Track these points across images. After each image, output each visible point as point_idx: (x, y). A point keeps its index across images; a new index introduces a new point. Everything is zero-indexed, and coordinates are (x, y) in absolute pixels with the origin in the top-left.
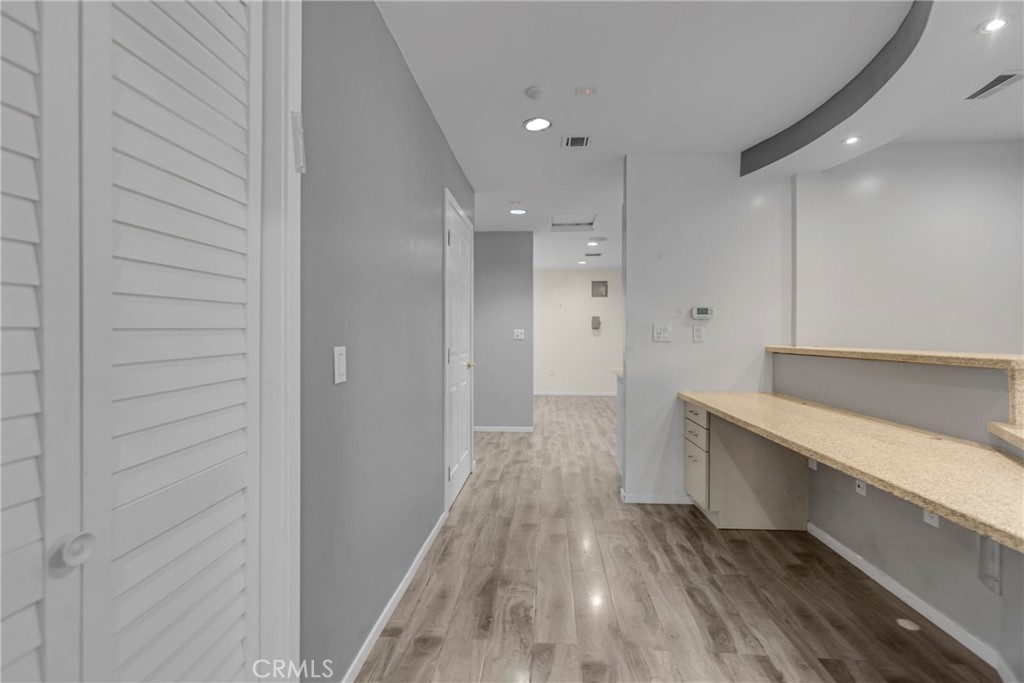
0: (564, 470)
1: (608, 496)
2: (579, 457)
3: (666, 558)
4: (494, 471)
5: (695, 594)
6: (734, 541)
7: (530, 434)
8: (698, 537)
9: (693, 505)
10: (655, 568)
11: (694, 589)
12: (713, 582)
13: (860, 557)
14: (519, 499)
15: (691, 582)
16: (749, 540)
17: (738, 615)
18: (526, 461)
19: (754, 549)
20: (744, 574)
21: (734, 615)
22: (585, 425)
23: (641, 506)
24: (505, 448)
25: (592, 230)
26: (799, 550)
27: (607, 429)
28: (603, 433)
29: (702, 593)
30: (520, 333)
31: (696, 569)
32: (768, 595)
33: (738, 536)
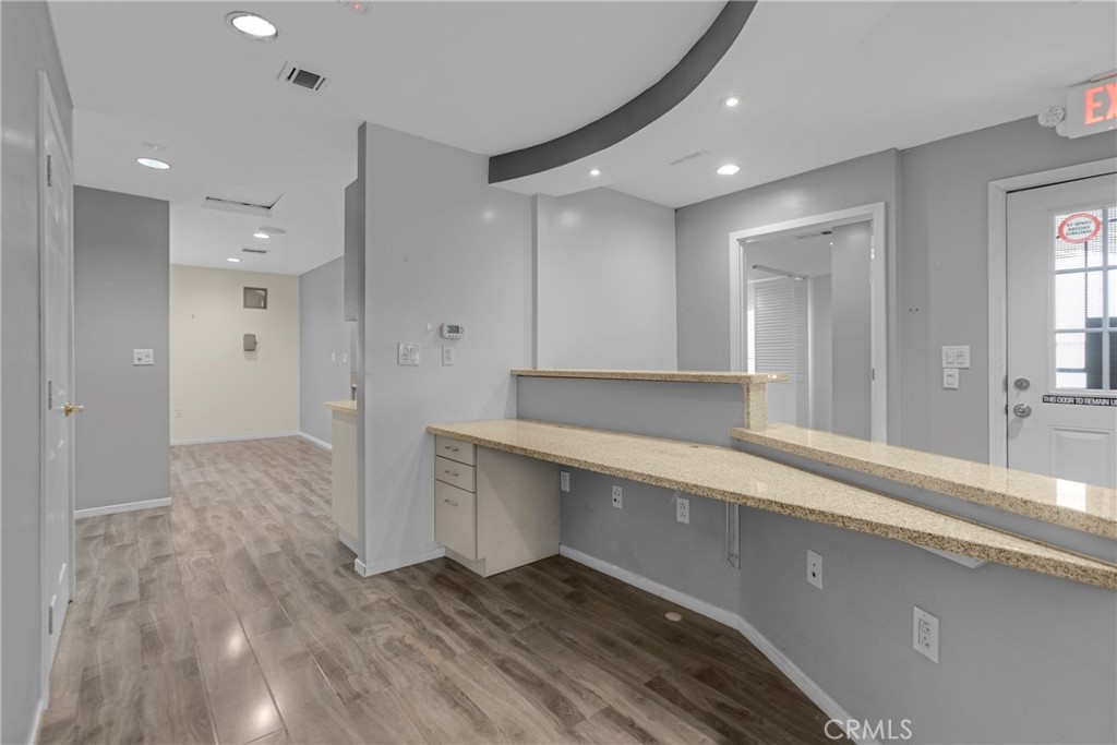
0: (255, 554)
1: (337, 573)
2: (267, 528)
3: (454, 635)
4: (121, 584)
5: (509, 666)
6: (507, 587)
7: (167, 508)
8: (471, 595)
9: (445, 558)
10: (448, 653)
11: (504, 661)
12: (517, 644)
13: (615, 567)
14: (195, 619)
15: (496, 654)
16: (520, 581)
17: (561, 672)
18: (177, 554)
19: (530, 589)
20: (537, 621)
21: (556, 674)
22: (253, 481)
23: (388, 575)
24: (127, 539)
25: (269, 216)
26: (566, 576)
27: (289, 482)
28: (286, 489)
29: (513, 662)
30: (144, 355)
31: (492, 635)
32: (570, 636)
33: (508, 581)
